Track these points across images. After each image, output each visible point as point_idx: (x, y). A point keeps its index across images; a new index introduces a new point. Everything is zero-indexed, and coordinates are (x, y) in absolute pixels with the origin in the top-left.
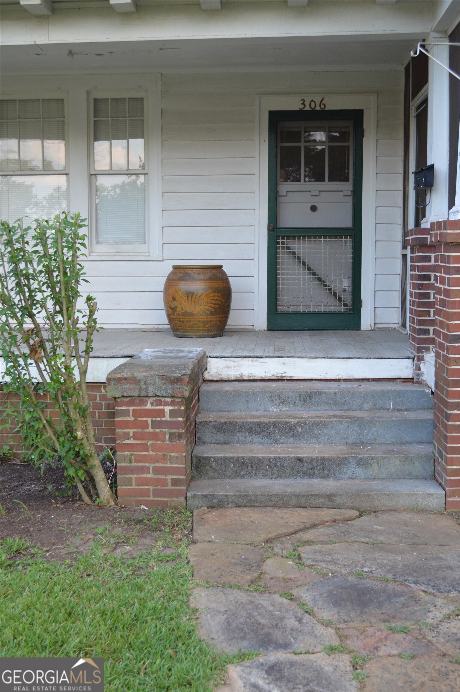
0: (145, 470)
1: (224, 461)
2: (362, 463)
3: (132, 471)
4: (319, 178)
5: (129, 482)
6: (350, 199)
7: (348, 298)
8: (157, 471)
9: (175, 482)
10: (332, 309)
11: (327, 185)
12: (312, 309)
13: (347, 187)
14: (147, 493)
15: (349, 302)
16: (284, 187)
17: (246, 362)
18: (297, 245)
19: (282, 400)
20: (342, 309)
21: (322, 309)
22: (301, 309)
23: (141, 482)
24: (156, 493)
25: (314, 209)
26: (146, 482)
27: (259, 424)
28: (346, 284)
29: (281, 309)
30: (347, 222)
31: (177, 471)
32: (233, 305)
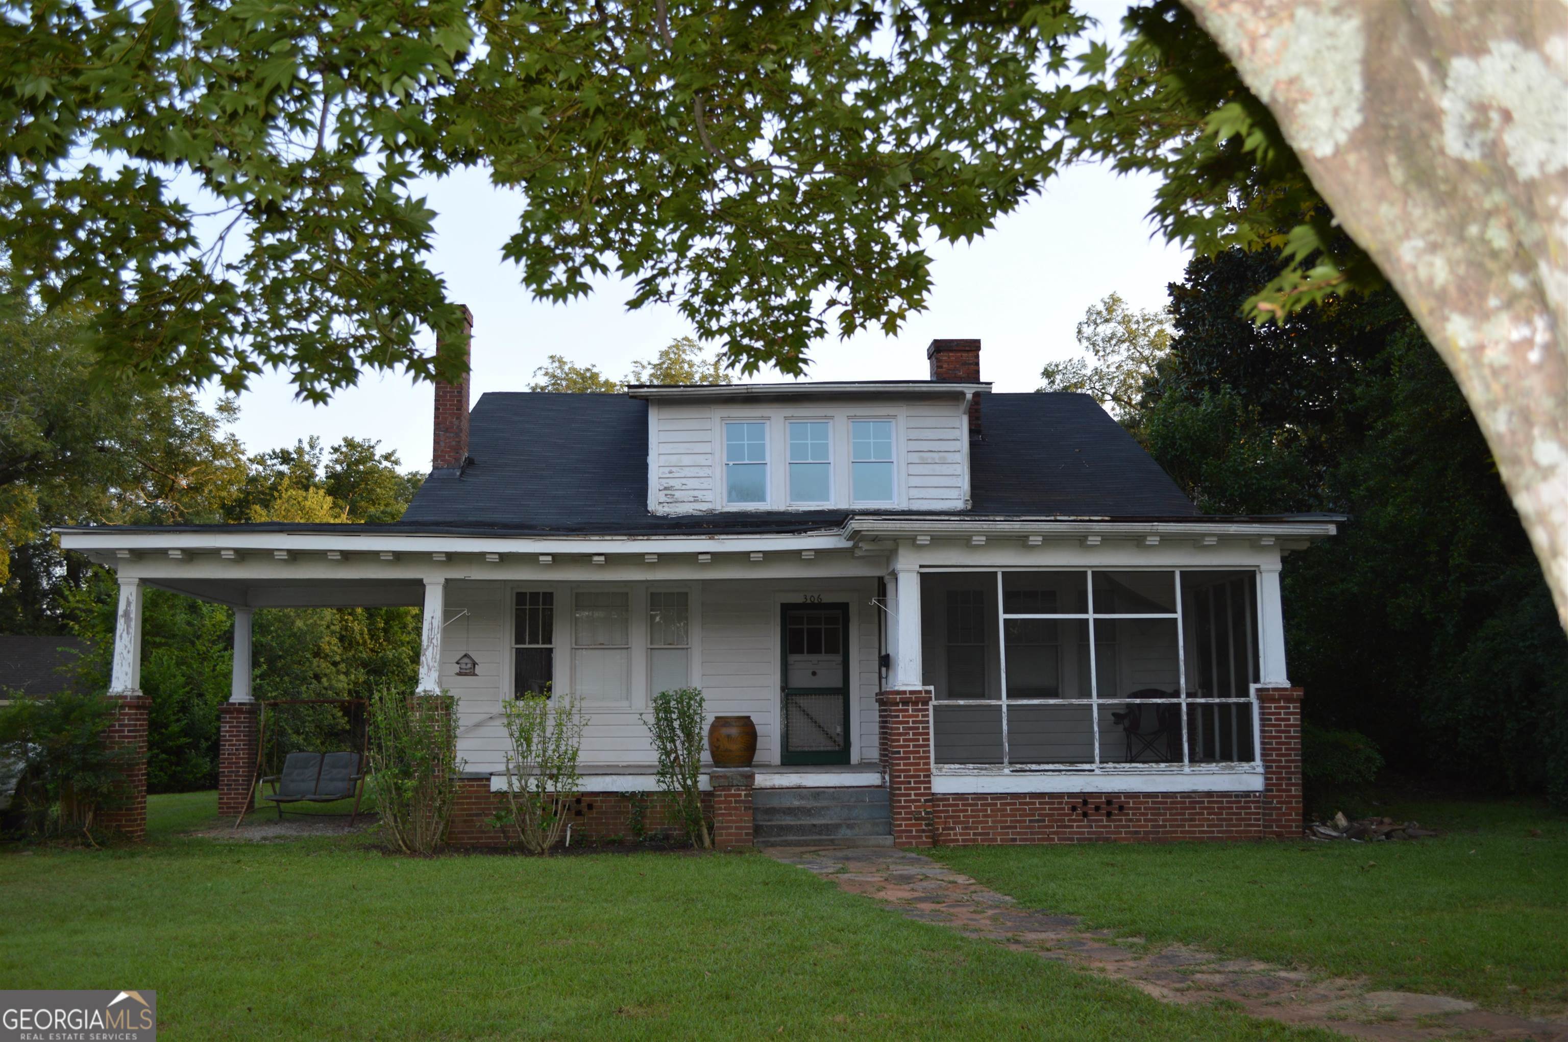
0: (731, 828)
1: (772, 827)
2: (850, 827)
3: (723, 828)
4: (818, 651)
5: (721, 835)
6: (841, 667)
7: (840, 740)
8: (737, 828)
9: (747, 834)
10: (829, 748)
11: (823, 657)
12: (814, 749)
13: (838, 658)
14: (731, 841)
15: (842, 743)
16: (793, 658)
17: (777, 776)
18: (803, 701)
19: (802, 797)
20: (837, 748)
21: (822, 749)
22: (806, 749)
23: (727, 835)
24: (737, 841)
25: (814, 674)
26: (730, 834)
27: (789, 809)
28: (839, 729)
29: (791, 749)
30: (839, 684)
31: (747, 828)
32: (758, 746)
